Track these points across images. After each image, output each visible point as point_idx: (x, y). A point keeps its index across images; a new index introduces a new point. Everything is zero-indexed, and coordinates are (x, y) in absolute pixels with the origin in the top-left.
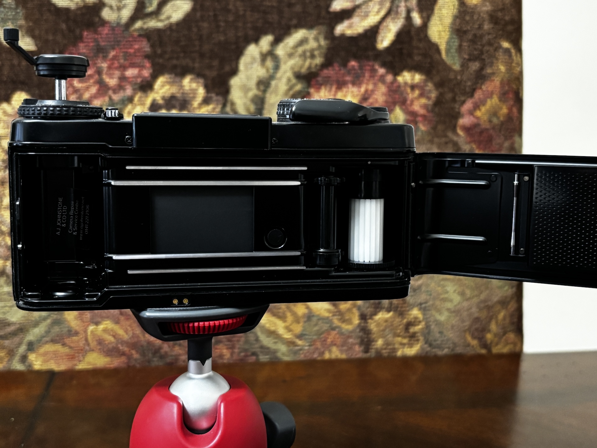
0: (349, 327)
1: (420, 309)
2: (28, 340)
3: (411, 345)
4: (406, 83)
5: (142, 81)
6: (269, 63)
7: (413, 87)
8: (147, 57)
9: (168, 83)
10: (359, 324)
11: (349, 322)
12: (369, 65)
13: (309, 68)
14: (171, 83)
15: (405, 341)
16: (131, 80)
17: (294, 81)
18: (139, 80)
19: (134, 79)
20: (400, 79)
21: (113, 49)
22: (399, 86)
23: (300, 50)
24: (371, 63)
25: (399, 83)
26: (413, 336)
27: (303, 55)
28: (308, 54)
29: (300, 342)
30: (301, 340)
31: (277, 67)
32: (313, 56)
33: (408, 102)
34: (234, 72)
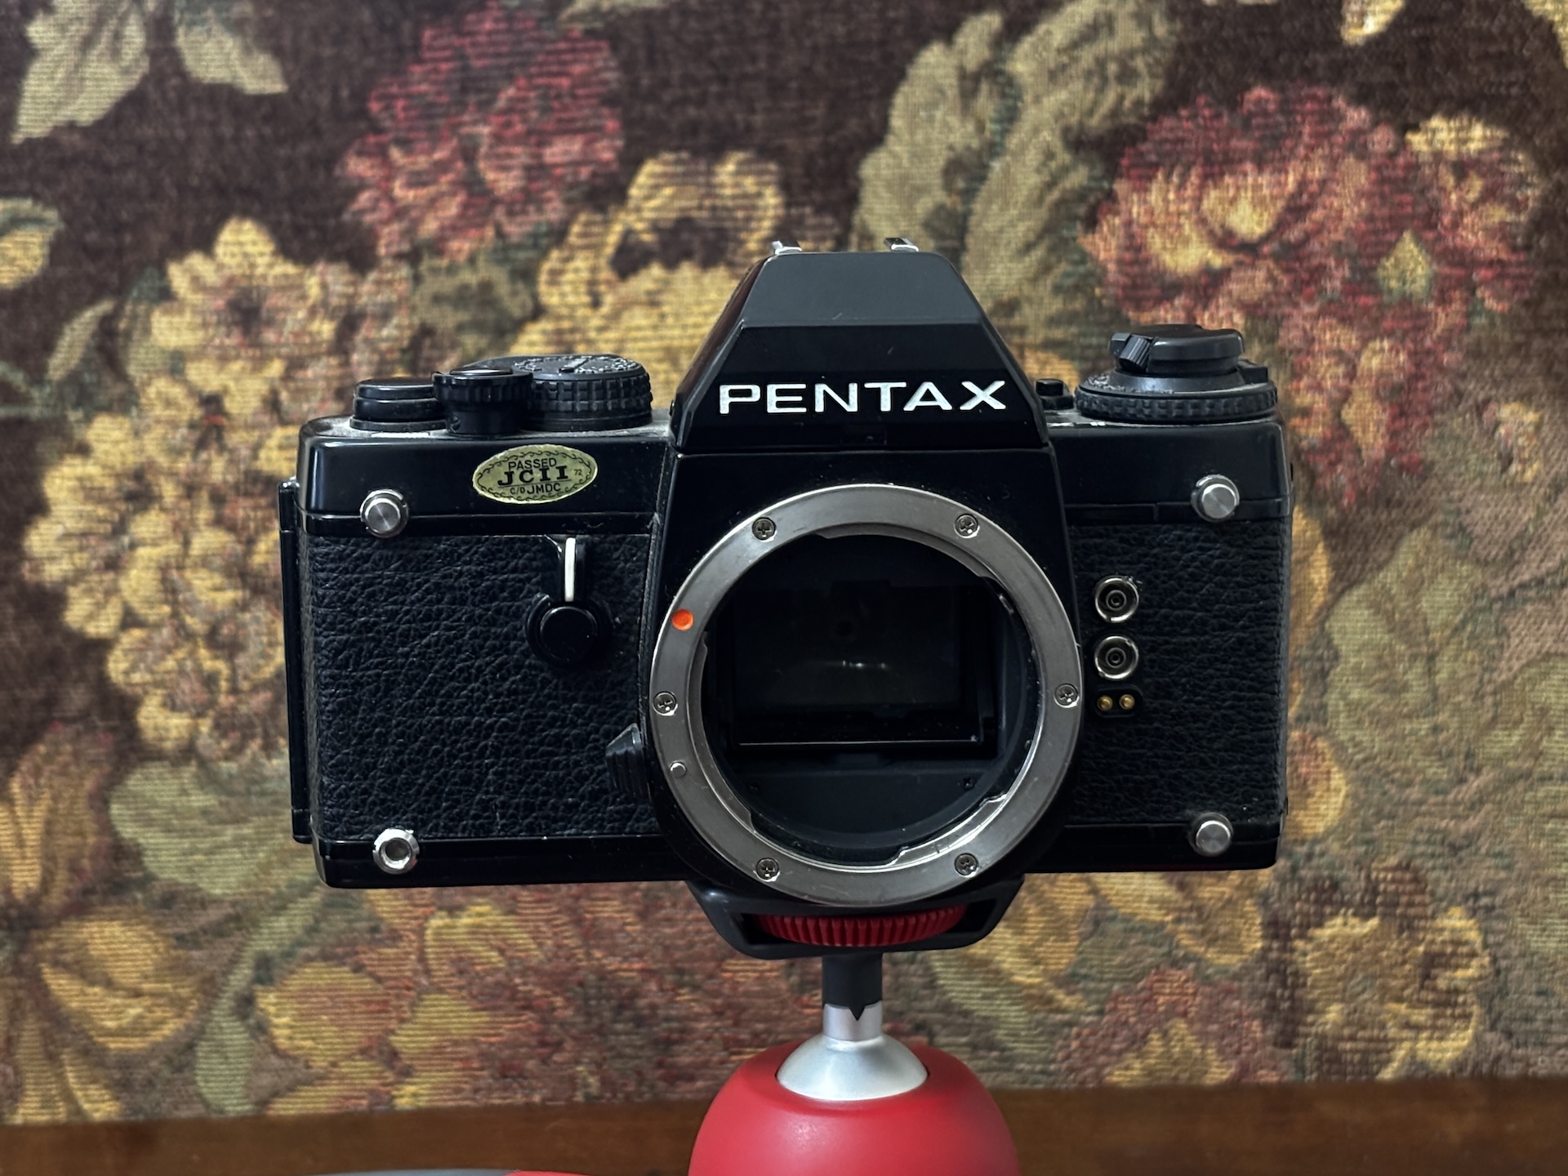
0: (1231, 960)
1: (1473, 913)
2: (257, 953)
3: (1439, 1031)
4: (1438, 156)
5: (594, 175)
6: (986, 104)
7: (1462, 168)
8: (610, 100)
9: (669, 178)
10: (1266, 950)
11: (1229, 942)
12: (1314, 98)
13: (1115, 113)
14: (680, 180)
15: (1421, 1016)
16: (559, 171)
17: (1064, 157)
18: (585, 173)
19: (570, 170)
20: (1417, 140)
21: (510, 78)
22: (1414, 166)
23: (1087, 57)
24: (1320, 92)
25: (1417, 154)
26: (1447, 1001)
27: (1098, 74)
28: (1112, 68)
29: (1066, 1000)
30: (1070, 993)
31: (1010, 117)
32: (1127, 76)
33: (1447, 219)
34: (875, 136)
